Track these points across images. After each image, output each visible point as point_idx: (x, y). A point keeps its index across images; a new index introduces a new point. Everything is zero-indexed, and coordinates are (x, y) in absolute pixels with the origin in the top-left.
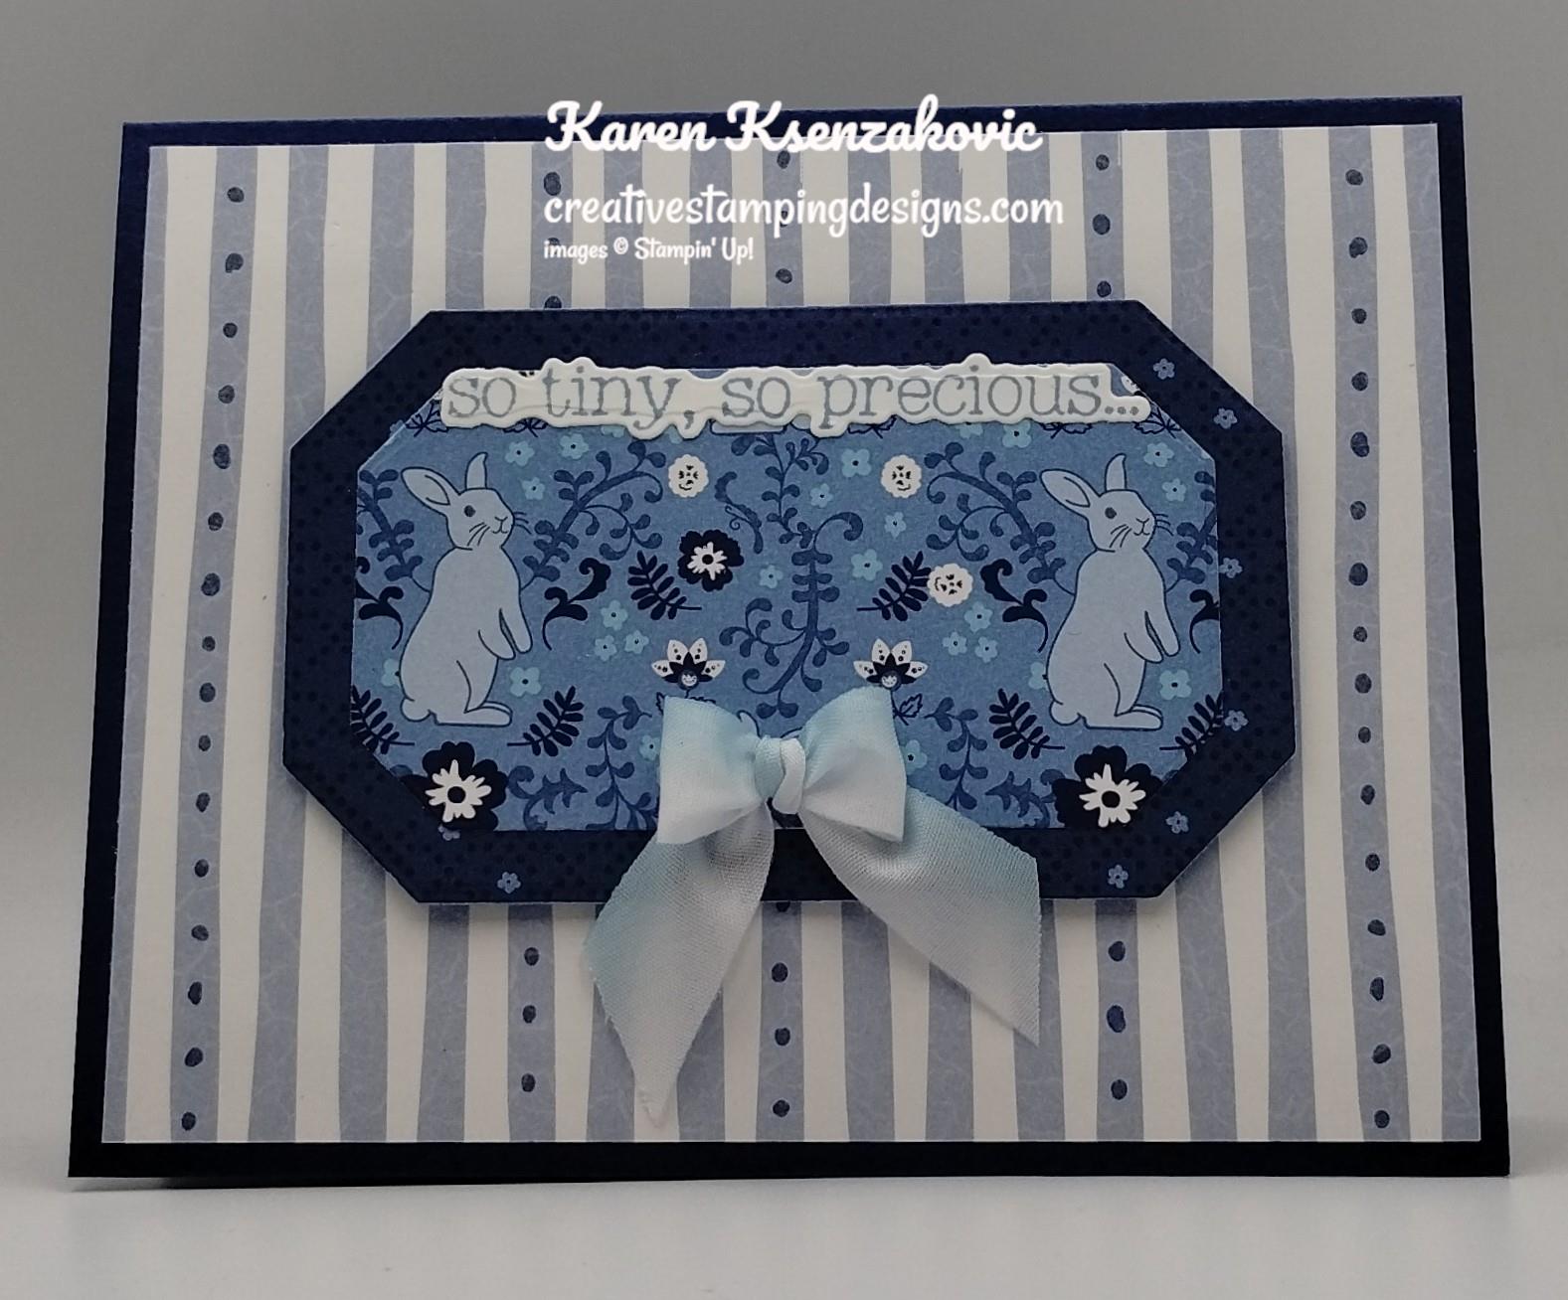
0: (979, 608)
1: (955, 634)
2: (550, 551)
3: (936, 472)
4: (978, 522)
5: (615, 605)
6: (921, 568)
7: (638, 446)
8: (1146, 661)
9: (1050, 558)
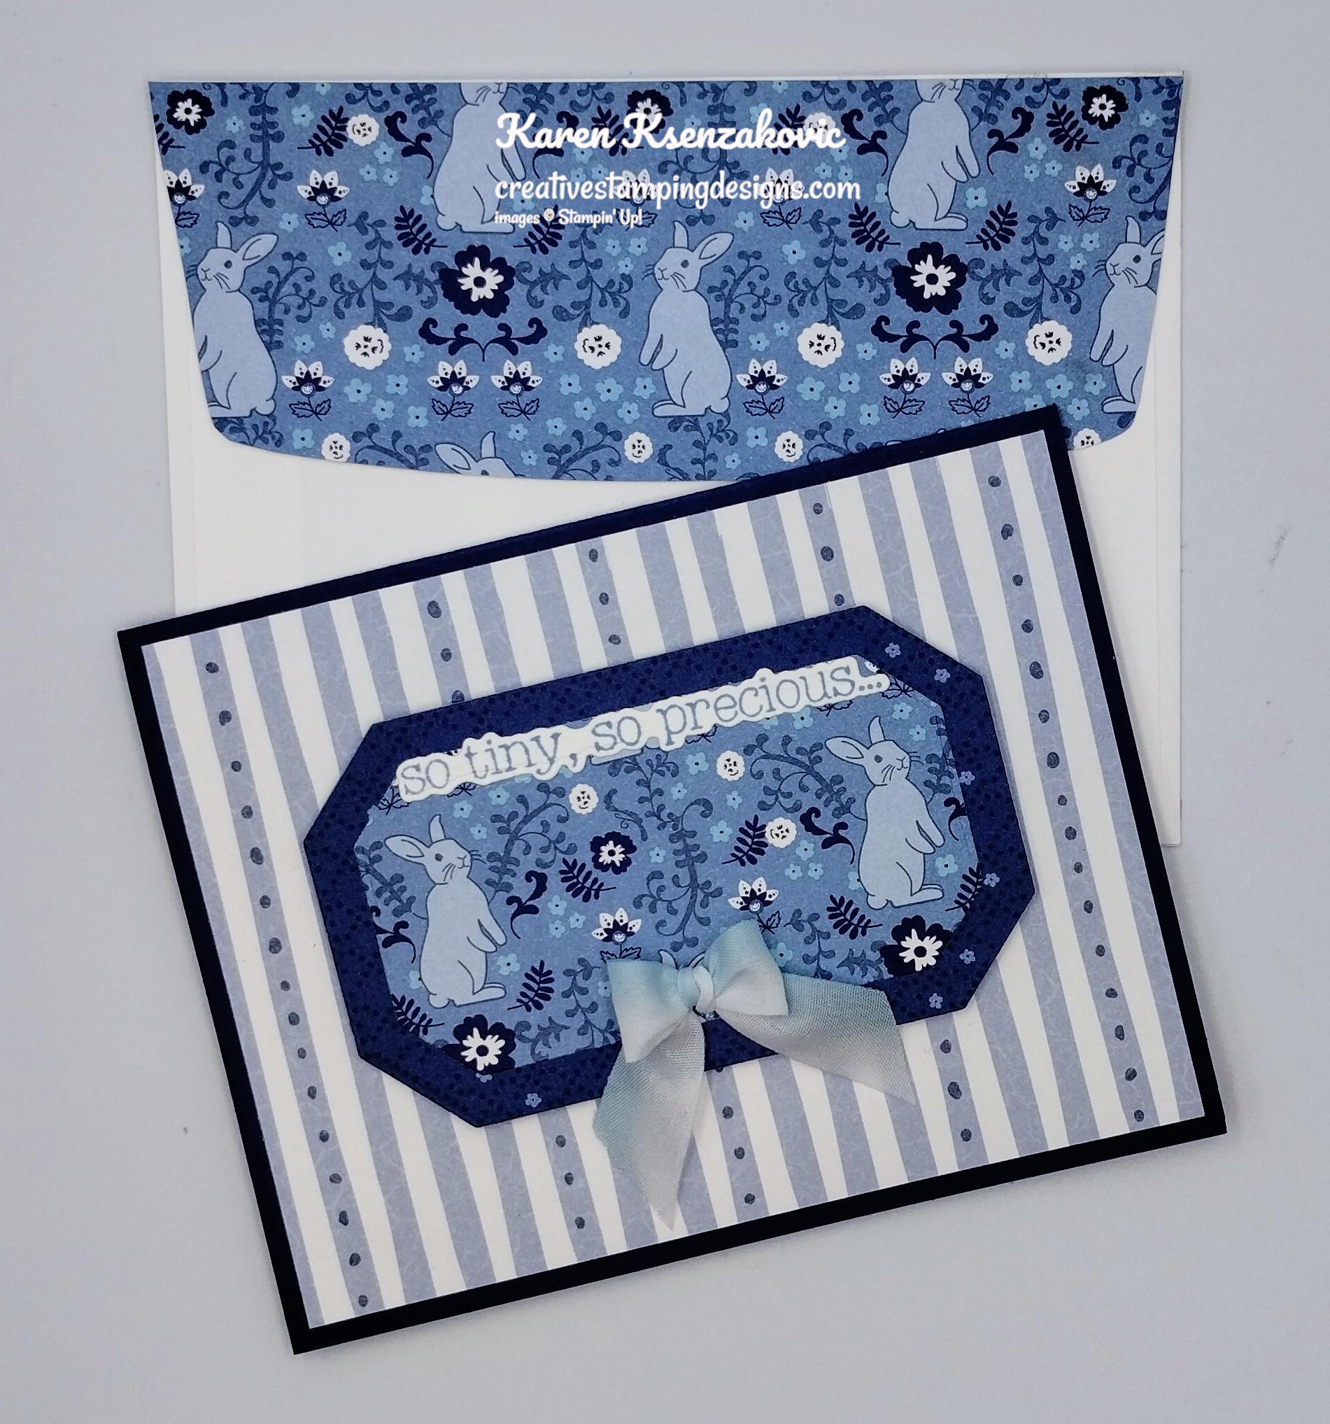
0: (804, 843)
1: (792, 865)
2: (501, 872)
3: (753, 757)
4: (791, 786)
5: (556, 899)
6: (759, 825)
7: (543, 787)
8: (924, 854)
9: (844, 799)
